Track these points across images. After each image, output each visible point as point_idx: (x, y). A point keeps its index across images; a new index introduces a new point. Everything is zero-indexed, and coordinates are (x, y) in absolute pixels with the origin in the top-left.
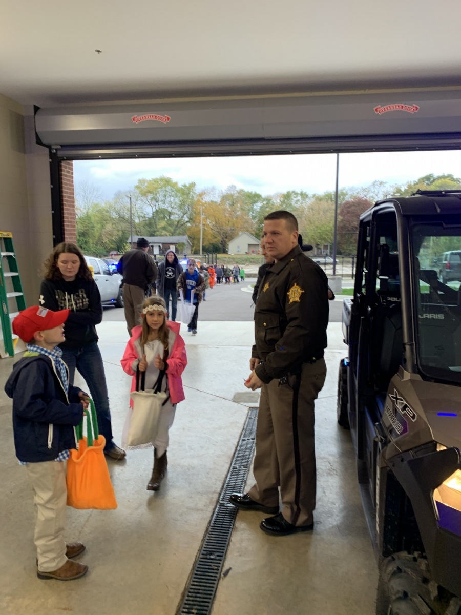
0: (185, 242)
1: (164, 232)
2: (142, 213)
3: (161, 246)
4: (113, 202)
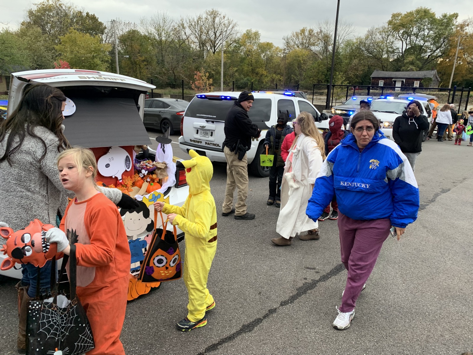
0: (432, 77)
1: (411, 67)
2: (392, 48)
3: (404, 81)
4: (364, 38)
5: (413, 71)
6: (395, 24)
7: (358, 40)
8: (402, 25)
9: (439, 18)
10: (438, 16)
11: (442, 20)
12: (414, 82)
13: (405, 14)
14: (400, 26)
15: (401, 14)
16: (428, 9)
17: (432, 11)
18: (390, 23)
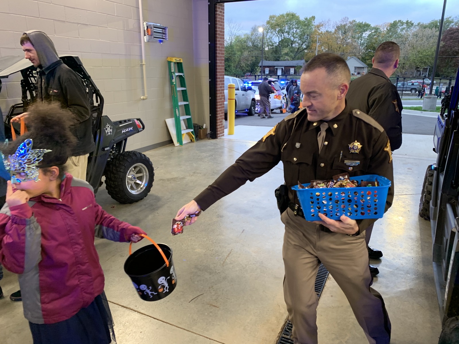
1: (287, 57)
2: (271, 42)
3: (283, 68)
4: (250, 34)
5: (289, 60)
6: (272, 24)
7: (246, 36)
8: (278, 24)
9: (302, 20)
10: (302, 18)
11: (305, 22)
13: (278, 16)
14: (276, 25)
15: (276, 16)
16: (294, 13)
17: (297, 15)
18: (268, 22)
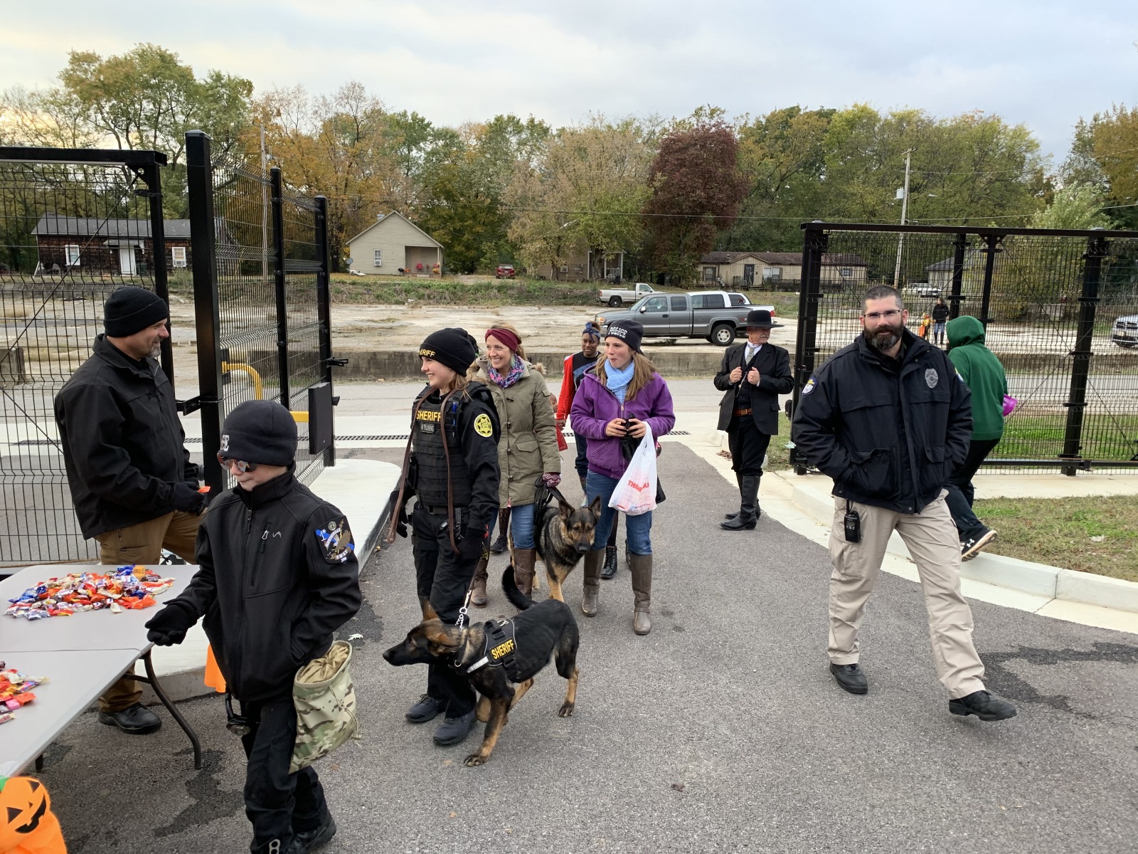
3: (142, 246)
6: (82, 81)
8: (105, 86)
9: (203, 82)
10: (201, 76)
11: (212, 88)
12: (171, 251)
13: (110, 61)
14: (97, 88)
15: (98, 59)
16: (168, 52)
